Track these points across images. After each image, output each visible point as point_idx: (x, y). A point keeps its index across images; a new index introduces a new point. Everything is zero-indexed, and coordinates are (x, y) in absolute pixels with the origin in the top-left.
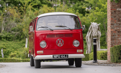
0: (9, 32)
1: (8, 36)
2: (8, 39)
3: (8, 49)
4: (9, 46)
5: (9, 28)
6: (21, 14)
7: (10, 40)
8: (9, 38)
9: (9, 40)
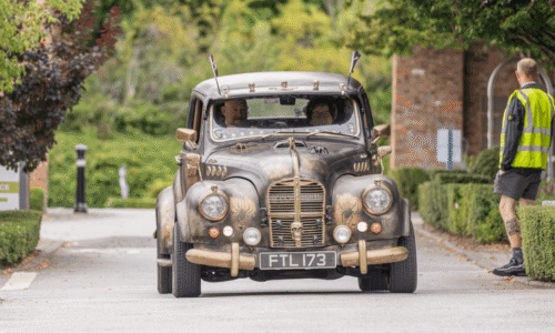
0: (156, 102)
1: (150, 119)
2: (148, 128)
3: (149, 168)
4: (152, 153)
5: (154, 84)
6: (203, 34)
7: (157, 131)
8: (154, 125)
9: (153, 133)
